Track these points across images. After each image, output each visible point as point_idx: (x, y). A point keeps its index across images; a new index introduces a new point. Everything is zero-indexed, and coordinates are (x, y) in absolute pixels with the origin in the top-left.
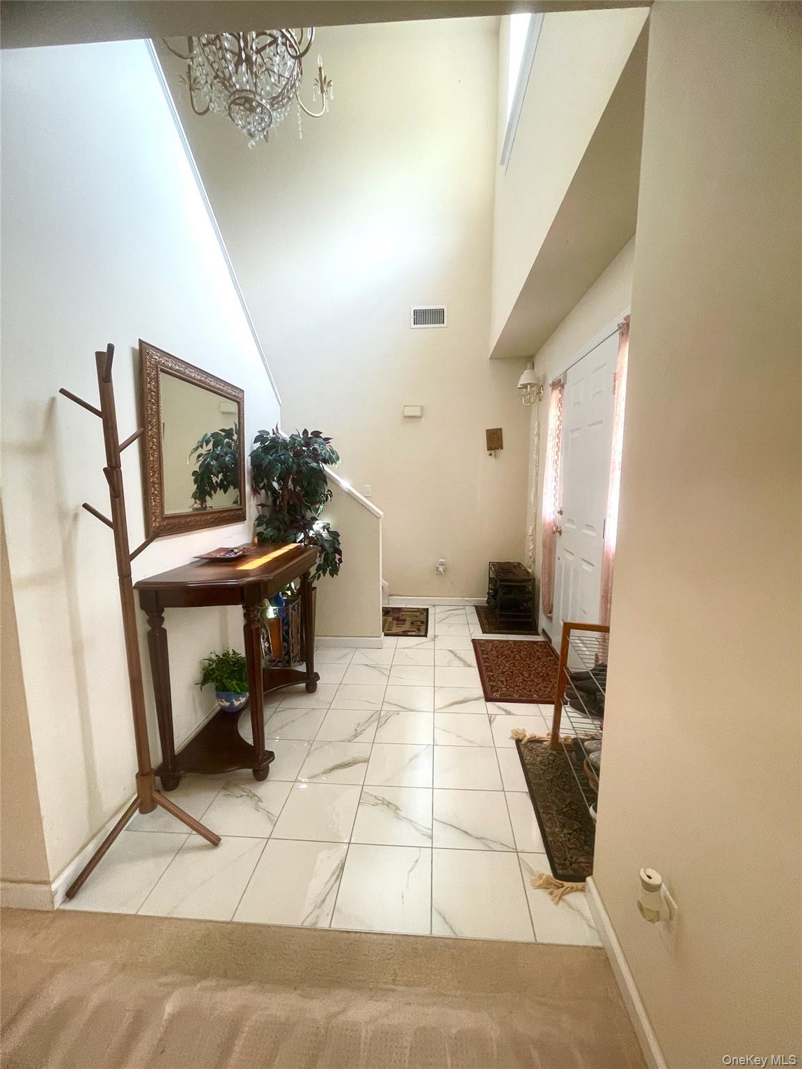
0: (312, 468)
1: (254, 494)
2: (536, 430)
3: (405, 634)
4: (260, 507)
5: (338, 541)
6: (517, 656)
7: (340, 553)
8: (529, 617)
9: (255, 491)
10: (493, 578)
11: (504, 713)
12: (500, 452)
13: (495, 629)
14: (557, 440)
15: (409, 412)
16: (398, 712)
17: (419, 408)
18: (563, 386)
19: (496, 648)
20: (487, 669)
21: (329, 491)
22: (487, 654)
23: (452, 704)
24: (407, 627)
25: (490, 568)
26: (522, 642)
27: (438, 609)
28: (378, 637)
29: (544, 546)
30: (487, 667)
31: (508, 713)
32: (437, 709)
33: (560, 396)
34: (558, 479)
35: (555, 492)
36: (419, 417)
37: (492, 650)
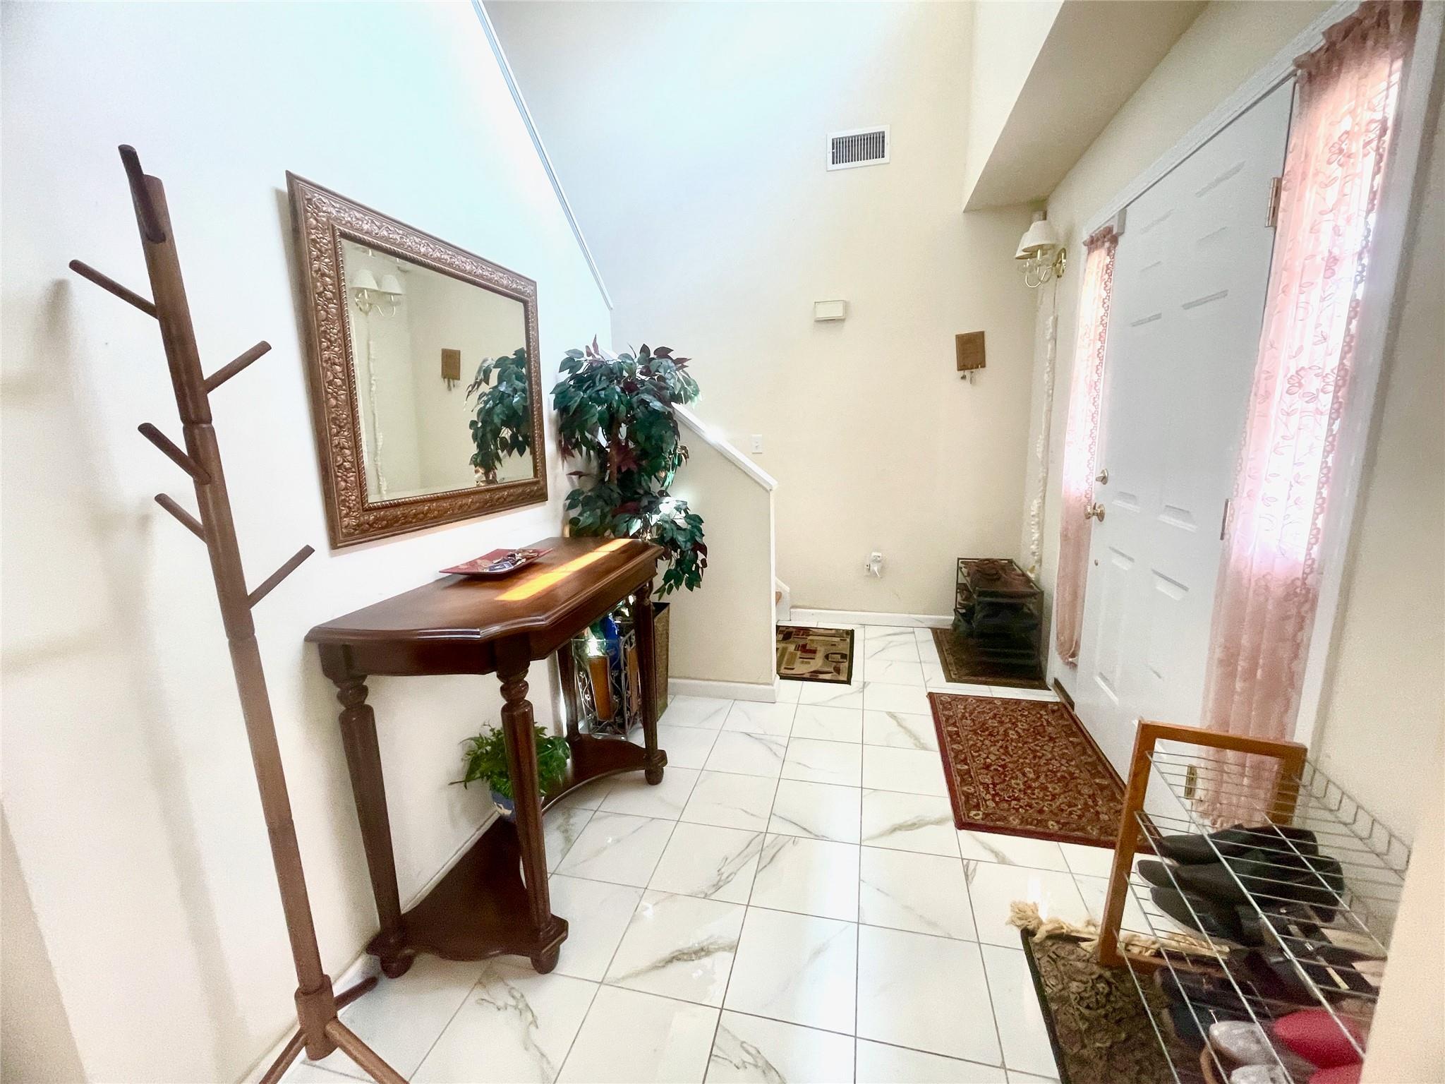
0: (655, 412)
1: (564, 458)
2: (1051, 330)
3: (814, 677)
4: (573, 477)
5: (700, 530)
6: (1011, 732)
7: (704, 549)
8: (1029, 657)
9: (565, 450)
10: (965, 584)
11: (992, 858)
12: (980, 374)
13: (967, 675)
14: (1099, 344)
15: (823, 313)
16: (795, 841)
17: (841, 306)
18: (1115, 240)
19: (971, 714)
20: (956, 757)
21: (683, 448)
22: (954, 725)
23: (895, 829)
24: (817, 663)
25: (959, 568)
26: (1018, 702)
27: (871, 632)
28: (768, 684)
29: (1065, 537)
30: (957, 753)
31: (1002, 860)
32: (868, 839)
33: (1108, 260)
34: (1098, 418)
35: (1090, 441)
36: (841, 320)
37: (964, 717)
